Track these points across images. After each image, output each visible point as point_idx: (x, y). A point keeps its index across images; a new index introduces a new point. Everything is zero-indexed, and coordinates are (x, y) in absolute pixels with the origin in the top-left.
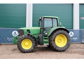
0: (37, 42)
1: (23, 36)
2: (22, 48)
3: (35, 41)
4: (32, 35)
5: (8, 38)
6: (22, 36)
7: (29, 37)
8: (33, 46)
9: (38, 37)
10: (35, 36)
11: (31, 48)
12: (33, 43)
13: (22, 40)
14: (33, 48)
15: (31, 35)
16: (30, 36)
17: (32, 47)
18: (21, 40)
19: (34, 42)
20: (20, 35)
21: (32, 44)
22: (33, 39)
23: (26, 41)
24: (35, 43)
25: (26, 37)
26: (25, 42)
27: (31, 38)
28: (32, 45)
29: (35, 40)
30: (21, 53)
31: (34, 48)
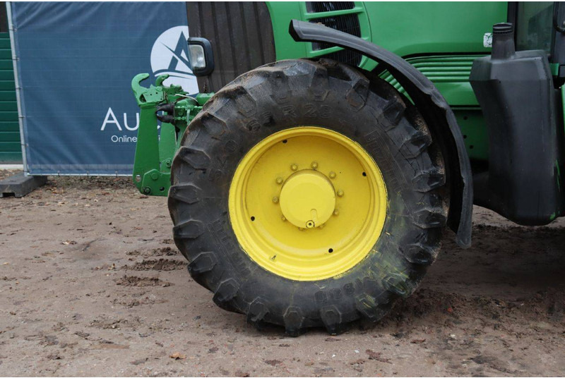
0: (466, 176)
1: (251, 81)
2: (240, 258)
3: (431, 151)
4: (383, 66)
5: (110, 115)
6: (231, 86)
7: (340, 93)
8: (400, 231)
9: (487, 87)
10: (428, 76)
11: (369, 263)
12: (407, 196)
13: (233, 150)
14: (396, 271)
15: (367, 64)
16: (355, 78)
17: (382, 245)
18: (215, 151)
19: (423, 169)
20: (216, 77)
21: (391, 212)
22: (402, 134)
23: (305, 158)
24: (436, 196)
25: (300, 91)
26: (279, 166)
27: (374, 108)
28: (388, 226)
29: (441, 144)
30: (222, 338)
31: (417, 268)
